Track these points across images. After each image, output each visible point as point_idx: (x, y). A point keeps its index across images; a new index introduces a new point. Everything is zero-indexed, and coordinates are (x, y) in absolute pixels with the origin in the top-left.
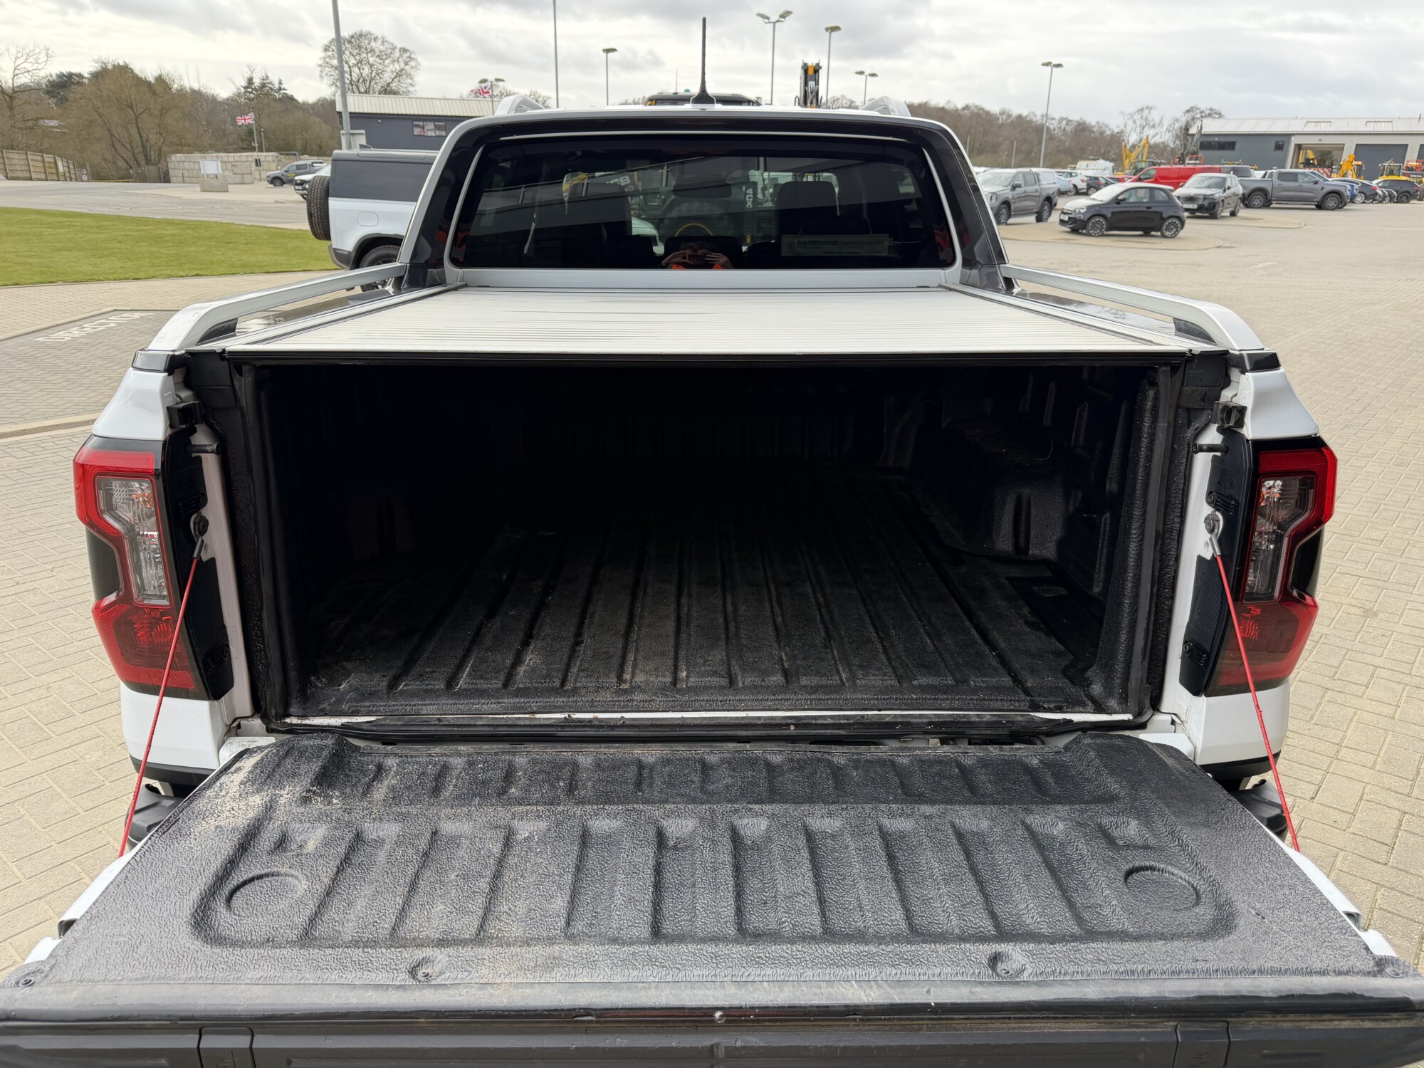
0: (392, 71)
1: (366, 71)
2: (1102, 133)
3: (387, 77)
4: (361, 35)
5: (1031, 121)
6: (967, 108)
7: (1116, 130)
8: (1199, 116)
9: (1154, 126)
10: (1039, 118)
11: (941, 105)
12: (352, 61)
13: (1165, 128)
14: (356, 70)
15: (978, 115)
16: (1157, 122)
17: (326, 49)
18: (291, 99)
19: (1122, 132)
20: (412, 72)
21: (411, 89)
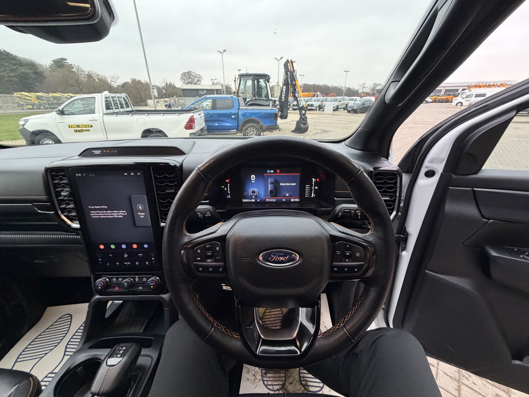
0: (197, 80)
1: (191, 80)
2: (354, 90)
3: (195, 81)
4: (189, 72)
5: (338, 88)
6: (324, 85)
7: (357, 89)
8: (376, 85)
10: (340, 87)
11: (318, 84)
12: (188, 78)
14: (188, 80)
15: (326, 86)
16: (367, 87)
17: (182, 75)
18: (175, 86)
20: (201, 80)
21: (201, 83)
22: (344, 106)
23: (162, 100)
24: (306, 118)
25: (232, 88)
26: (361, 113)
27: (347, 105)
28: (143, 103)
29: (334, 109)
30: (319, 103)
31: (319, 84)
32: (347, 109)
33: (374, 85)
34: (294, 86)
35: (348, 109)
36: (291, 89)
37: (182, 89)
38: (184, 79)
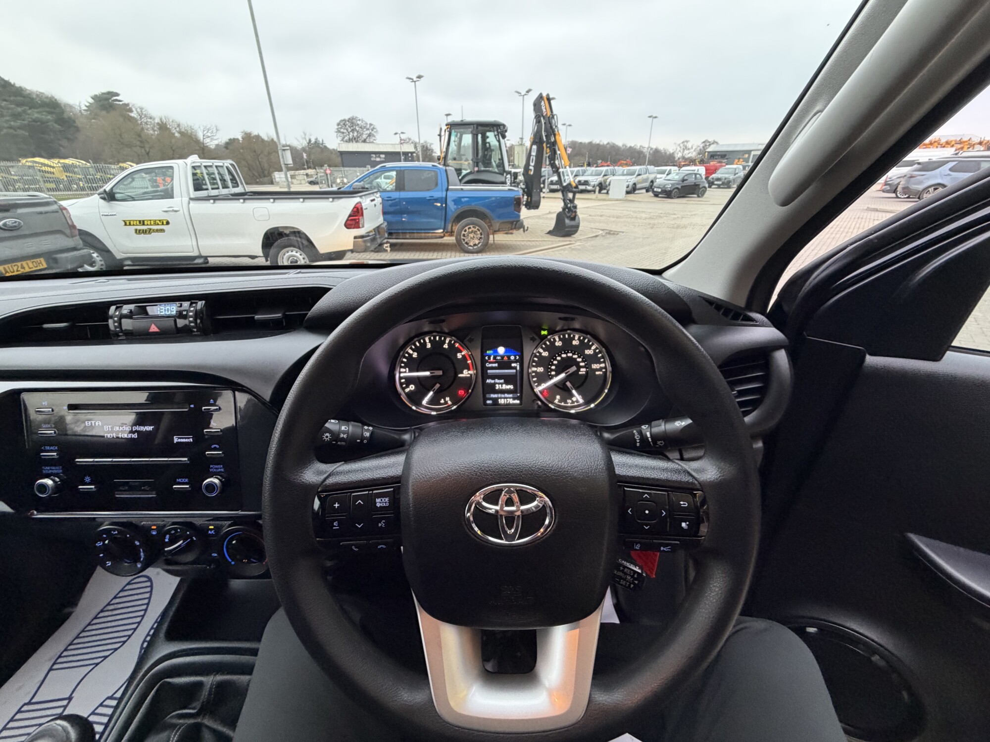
0: (367, 133)
1: (355, 134)
2: (665, 153)
3: (364, 136)
4: (353, 119)
5: (635, 149)
6: (608, 143)
7: (672, 152)
8: (708, 144)
9: (689, 149)
10: (639, 147)
11: (598, 142)
12: (350, 130)
13: (693, 150)
14: (351, 133)
16: (690, 147)
17: (338, 125)
18: (325, 147)
19: (673, 153)
20: (375, 134)
21: (375, 141)
22: (647, 184)
23: (302, 172)
24: (575, 207)
25: (435, 151)
26: (678, 197)
27: (652, 182)
28: (266, 179)
29: (629, 189)
30: (600, 179)
31: (601, 141)
32: (653, 190)
33: (703, 145)
34: (553, 145)
35: (655, 190)
36: (547, 152)
37: (339, 152)
38: (343, 133)
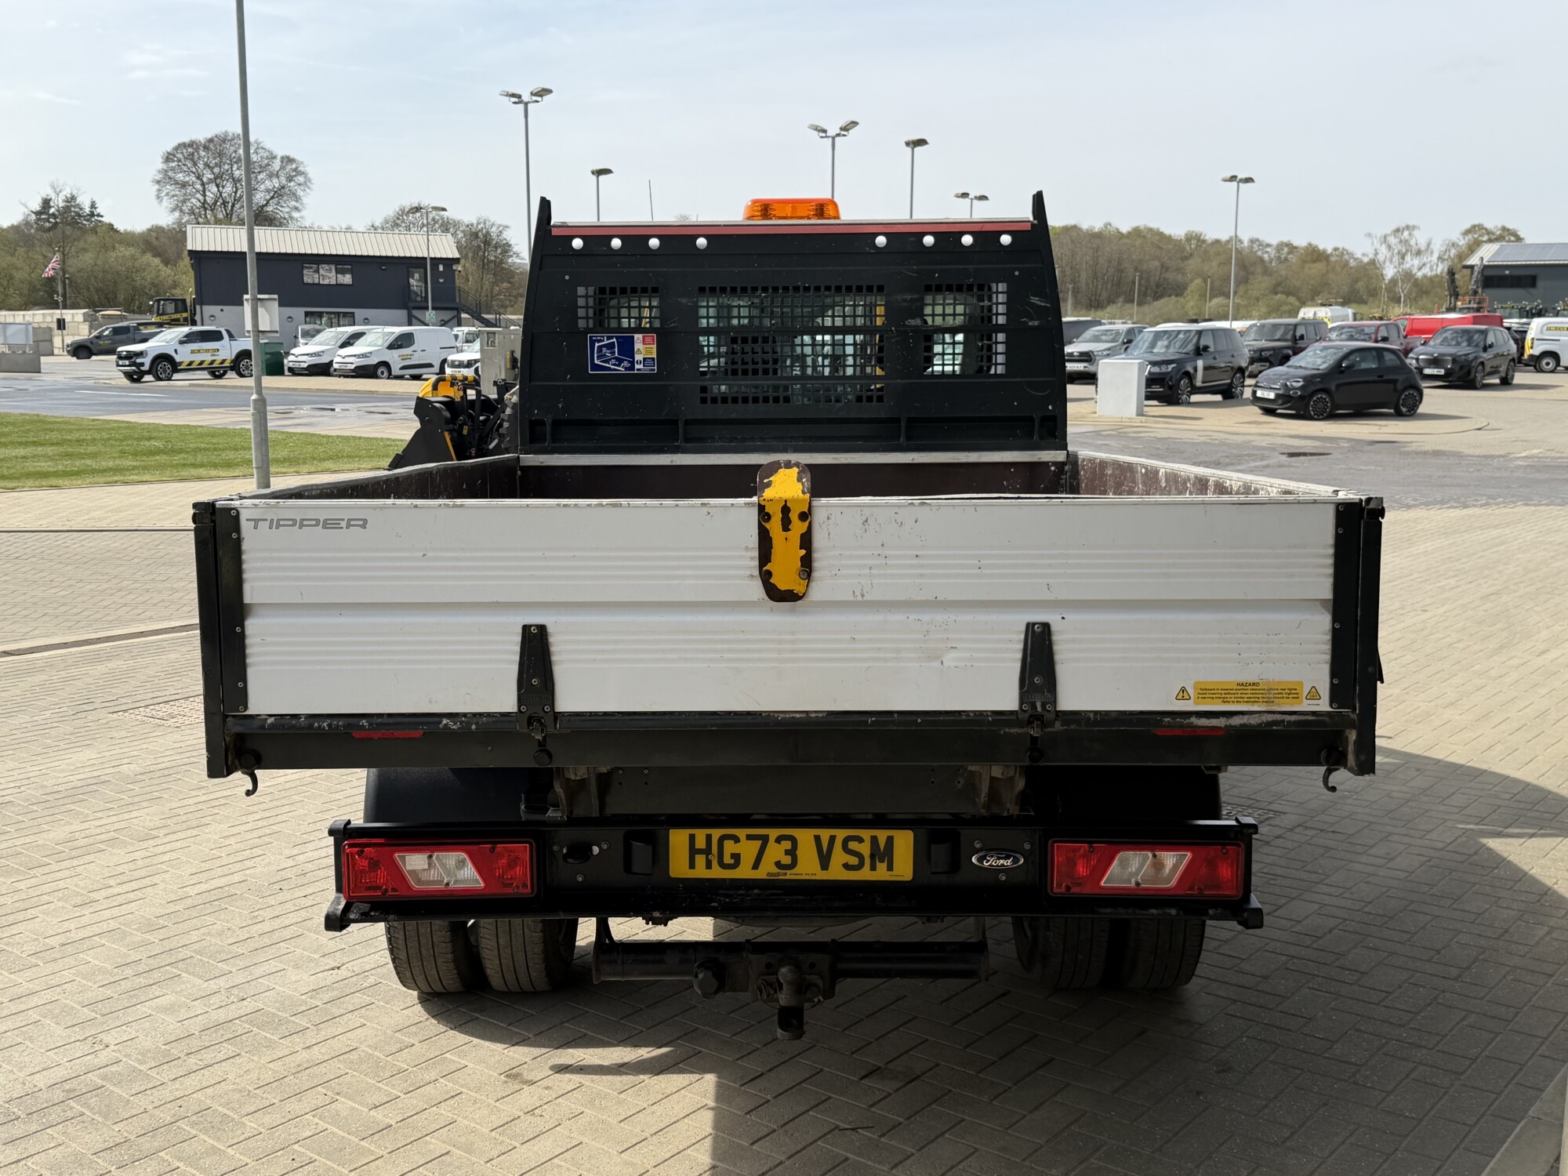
0: (268, 191)
1: (228, 189)
3: (260, 198)
12: (208, 175)
13: (1436, 255)
14: (216, 189)
15: (1152, 241)
16: (1423, 248)
17: (168, 158)
20: (300, 193)
21: (295, 215)
26: (1335, 416)
37: (191, 252)
38: (184, 185)
